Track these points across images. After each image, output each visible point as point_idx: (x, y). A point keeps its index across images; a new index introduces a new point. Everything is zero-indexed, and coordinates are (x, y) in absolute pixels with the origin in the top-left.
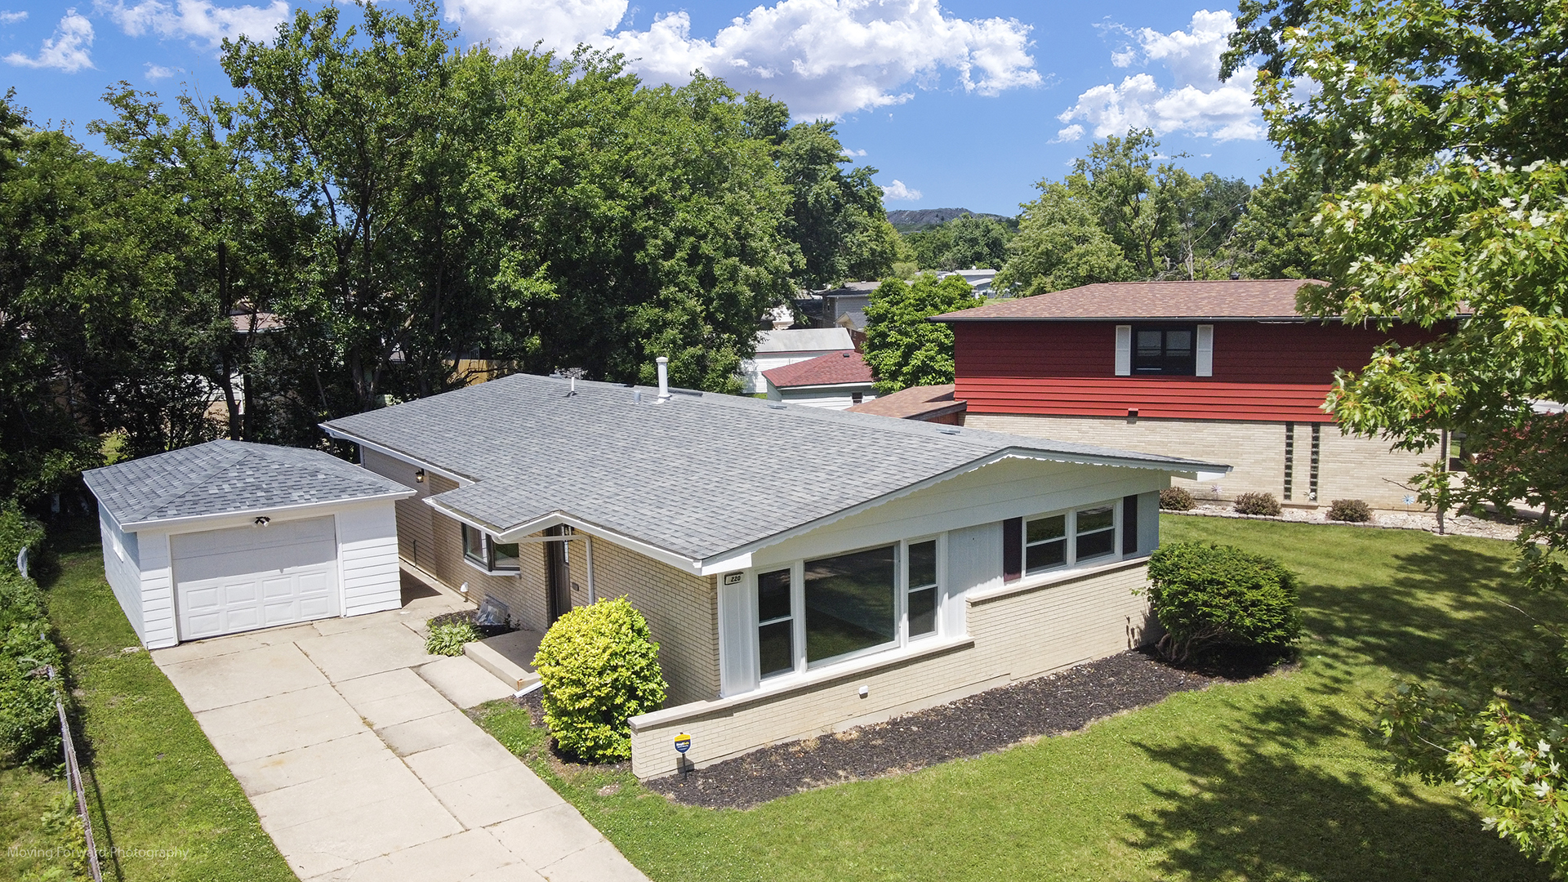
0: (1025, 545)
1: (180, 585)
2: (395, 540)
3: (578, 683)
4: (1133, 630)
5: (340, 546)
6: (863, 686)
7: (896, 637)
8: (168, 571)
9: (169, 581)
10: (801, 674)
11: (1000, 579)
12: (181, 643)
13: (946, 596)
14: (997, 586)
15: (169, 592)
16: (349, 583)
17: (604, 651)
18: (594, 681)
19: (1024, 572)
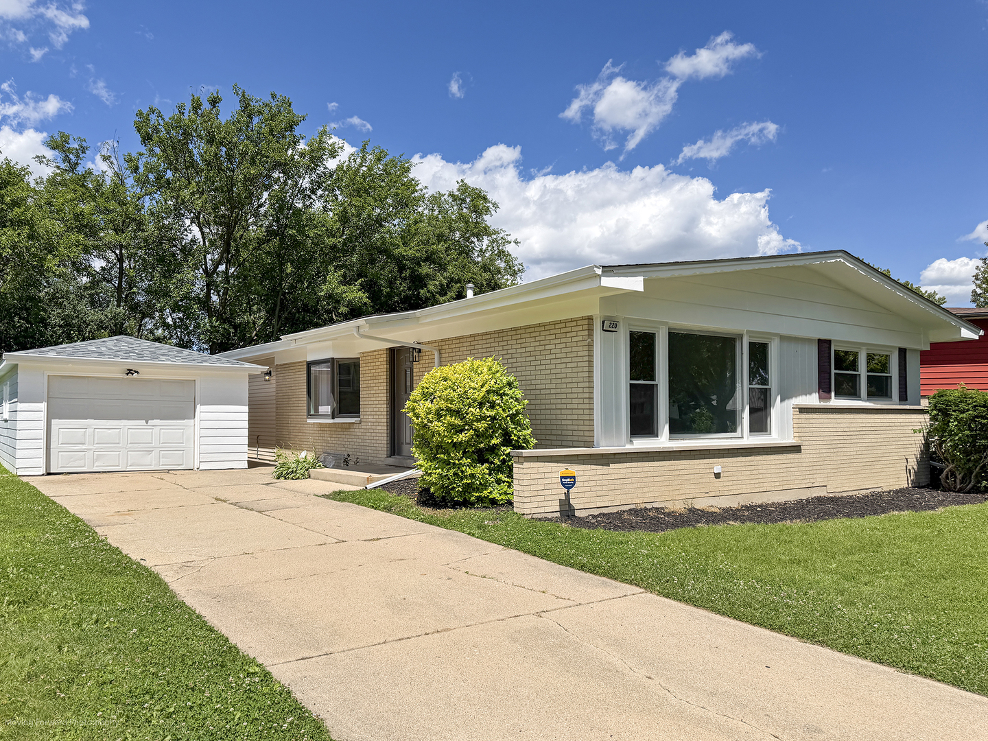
0: (833, 371)
1: (54, 422)
2: (246, 409)
3: (457, 413)
4: (910, 470)
5: (198, 406)
6: (717, 465)
7: (739, 429)
8: (43, 406)
9: (43, 415)
10: (663, 440)
11: (815, 396)
12: (49, 474)
13: (779, 398)
14: (813, 400)
15: (43, 425)
16: (203, 441)
17: (482, 386)
18: (475, 411)
19: (833, 394)
